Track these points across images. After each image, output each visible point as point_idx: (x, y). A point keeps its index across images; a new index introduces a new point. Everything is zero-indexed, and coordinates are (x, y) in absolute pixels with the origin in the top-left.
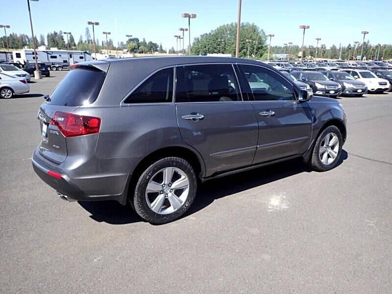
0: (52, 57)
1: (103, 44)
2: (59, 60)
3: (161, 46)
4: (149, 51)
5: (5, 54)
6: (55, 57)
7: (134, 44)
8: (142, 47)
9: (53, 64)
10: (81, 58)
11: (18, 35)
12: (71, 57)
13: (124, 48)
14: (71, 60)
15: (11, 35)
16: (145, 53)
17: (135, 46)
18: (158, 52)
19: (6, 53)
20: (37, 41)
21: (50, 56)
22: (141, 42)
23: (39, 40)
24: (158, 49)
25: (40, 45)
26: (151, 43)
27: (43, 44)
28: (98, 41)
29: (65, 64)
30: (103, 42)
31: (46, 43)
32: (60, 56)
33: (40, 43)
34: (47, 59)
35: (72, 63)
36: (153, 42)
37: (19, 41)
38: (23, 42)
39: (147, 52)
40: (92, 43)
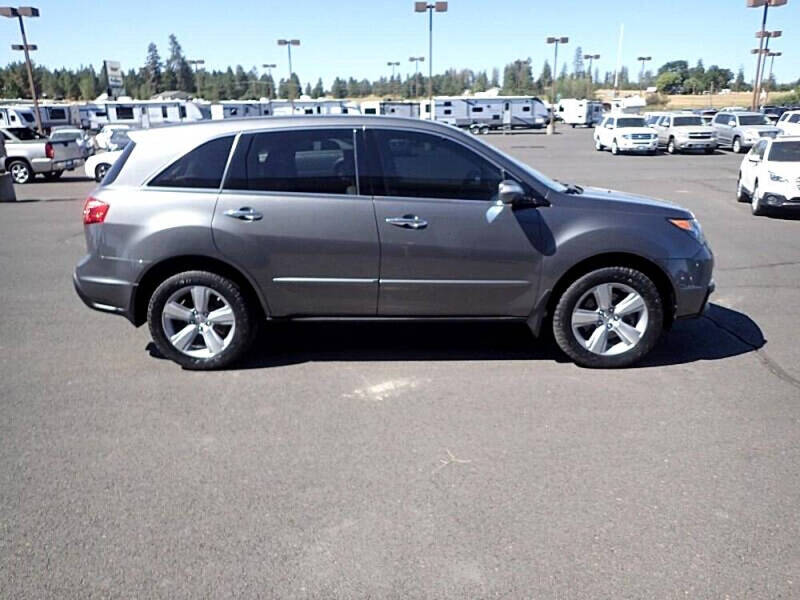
0: (475, 110)
1: (607, 79)
2: (487, 114)
3: (741, 76)
4: (707, 89)
5: (409, 107)
6: (480, 110)
7: (672, 75)
8: (691, 81)
9: (475, 123)
10: (526, 109)
11: (458, 72)
12: (507, 108)
13: (651, 84)
14: (508, 113)
15: (447, 72)
16: (697, 94)
17: (677, 79)
18: (728, 90)
19: (411, 104)
20: (486, 79)
21: (471, 107)
22: (692, 69)
23: (490, 78)
24: (733, 81)
25: (490, 87)
26: (715, 69)
27: (495, 84)
28: (597, 73)
29: (496, 122)
30: (607, 74)
31: (501, 82)
32: (489, 107)
33: (491, 83)
34: (465, 113)
35: (507, 120)
36: (720, 67)
37: (457, 82)
38: (463, 84)
39: (702, 91)
40: (584, 77)
